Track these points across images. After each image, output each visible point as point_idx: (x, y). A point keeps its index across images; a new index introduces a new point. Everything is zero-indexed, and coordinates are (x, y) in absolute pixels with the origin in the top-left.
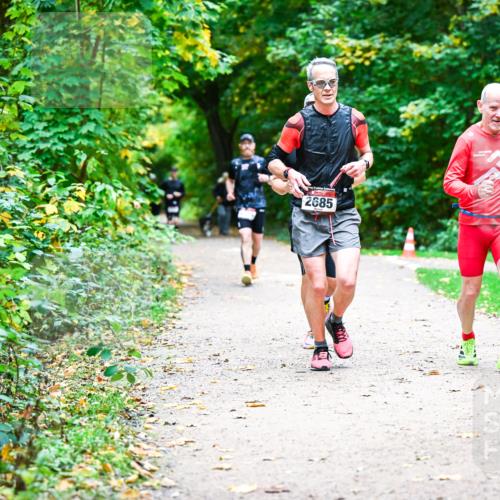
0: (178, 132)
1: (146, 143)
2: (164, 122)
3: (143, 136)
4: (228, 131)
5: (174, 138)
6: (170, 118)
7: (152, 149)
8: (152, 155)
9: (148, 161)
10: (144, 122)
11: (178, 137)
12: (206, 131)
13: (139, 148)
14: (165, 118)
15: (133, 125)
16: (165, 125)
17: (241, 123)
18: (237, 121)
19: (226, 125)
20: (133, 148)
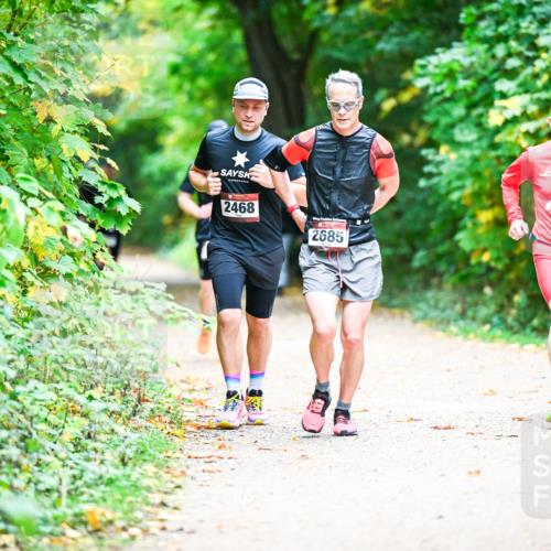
0: (174, 59)
1: (99, 88)
2: (137, 33)
3: (90, 67)
4: (296, 56)
5: (164, 72)
6: (153, 23)
7: (111, 101)
8: (109, 116)
9: (102, 129)
10: (93, 35)
11: (175, 70)
12: (242, 54)
13: (81, 97)
14: (142, 26)
15: (66, 43)
16: (142, 41)
17: (325, 37)
18: (315, 35)
19: (288, 43)
20: (66, 99)
